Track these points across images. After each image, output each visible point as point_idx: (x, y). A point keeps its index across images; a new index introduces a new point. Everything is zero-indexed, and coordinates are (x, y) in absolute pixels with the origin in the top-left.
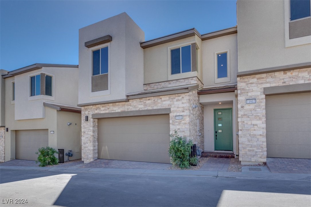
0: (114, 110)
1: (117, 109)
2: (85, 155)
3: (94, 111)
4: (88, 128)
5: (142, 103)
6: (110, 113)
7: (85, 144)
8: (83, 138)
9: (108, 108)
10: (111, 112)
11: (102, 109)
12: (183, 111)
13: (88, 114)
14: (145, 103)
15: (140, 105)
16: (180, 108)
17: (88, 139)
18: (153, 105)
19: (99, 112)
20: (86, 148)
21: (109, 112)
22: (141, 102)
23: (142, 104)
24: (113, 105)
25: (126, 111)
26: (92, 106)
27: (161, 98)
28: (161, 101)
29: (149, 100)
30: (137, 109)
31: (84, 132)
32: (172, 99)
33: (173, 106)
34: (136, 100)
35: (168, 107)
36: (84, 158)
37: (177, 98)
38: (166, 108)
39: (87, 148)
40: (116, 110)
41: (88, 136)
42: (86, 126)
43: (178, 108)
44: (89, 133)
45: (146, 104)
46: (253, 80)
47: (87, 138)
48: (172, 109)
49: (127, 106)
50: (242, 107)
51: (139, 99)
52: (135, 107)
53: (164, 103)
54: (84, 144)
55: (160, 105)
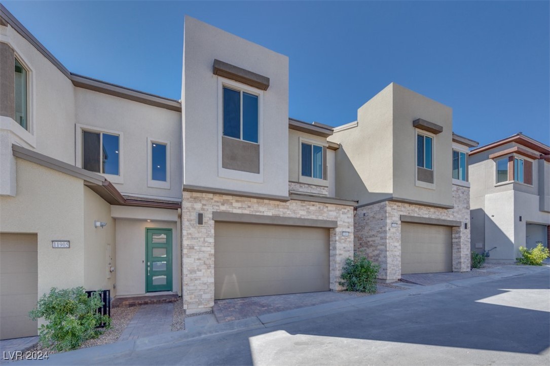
0: (261, 212)
1: (267, 210)
2: (193, 296)
3: (218, 206)
4: (203, 239)
5: (305, 208)
6: (252, 215)
7: (192, 271)
8: (186, 260)
9: (249, 205)
10: (254, 213)
11: (236, 204)
12: (349, 227)
13: (203, 209)
14: (309, 208)
15: (301, 210)
16: (346, 222)
17: (203, 261)
18: (318, 214)
19: (230, 209)
20: (196, 280)
21: (251, 213)
22: (302, 206)
23: (304, 210)
24: (258, 203)
25: (281, 216)
26: (211, 196)
27: (327, 207)
28: (328, 211)
29: (313, 205)
30: (298, 216)
31: (191, 248)
32: (339, 210)
33: (339, 219)
34: (296, 201)
35: (335, 220)
36: (189, 303)
37: (343, 210)
38: (333, 220)
39: (197, 282)
40: (263, 212)
41: (201, 255)
42: (197, 235)
43: (344, 222)
44: (204, 249)
45: (309, 210)
46: (395, 206)
47: (199, 259)
48: (338, 223)
49: (283, 208)
50: (389, 229)
51: (300, 202)
52: (294, 212)
53: (331, 213)
54: (191, 273)
55: (325, 215)
